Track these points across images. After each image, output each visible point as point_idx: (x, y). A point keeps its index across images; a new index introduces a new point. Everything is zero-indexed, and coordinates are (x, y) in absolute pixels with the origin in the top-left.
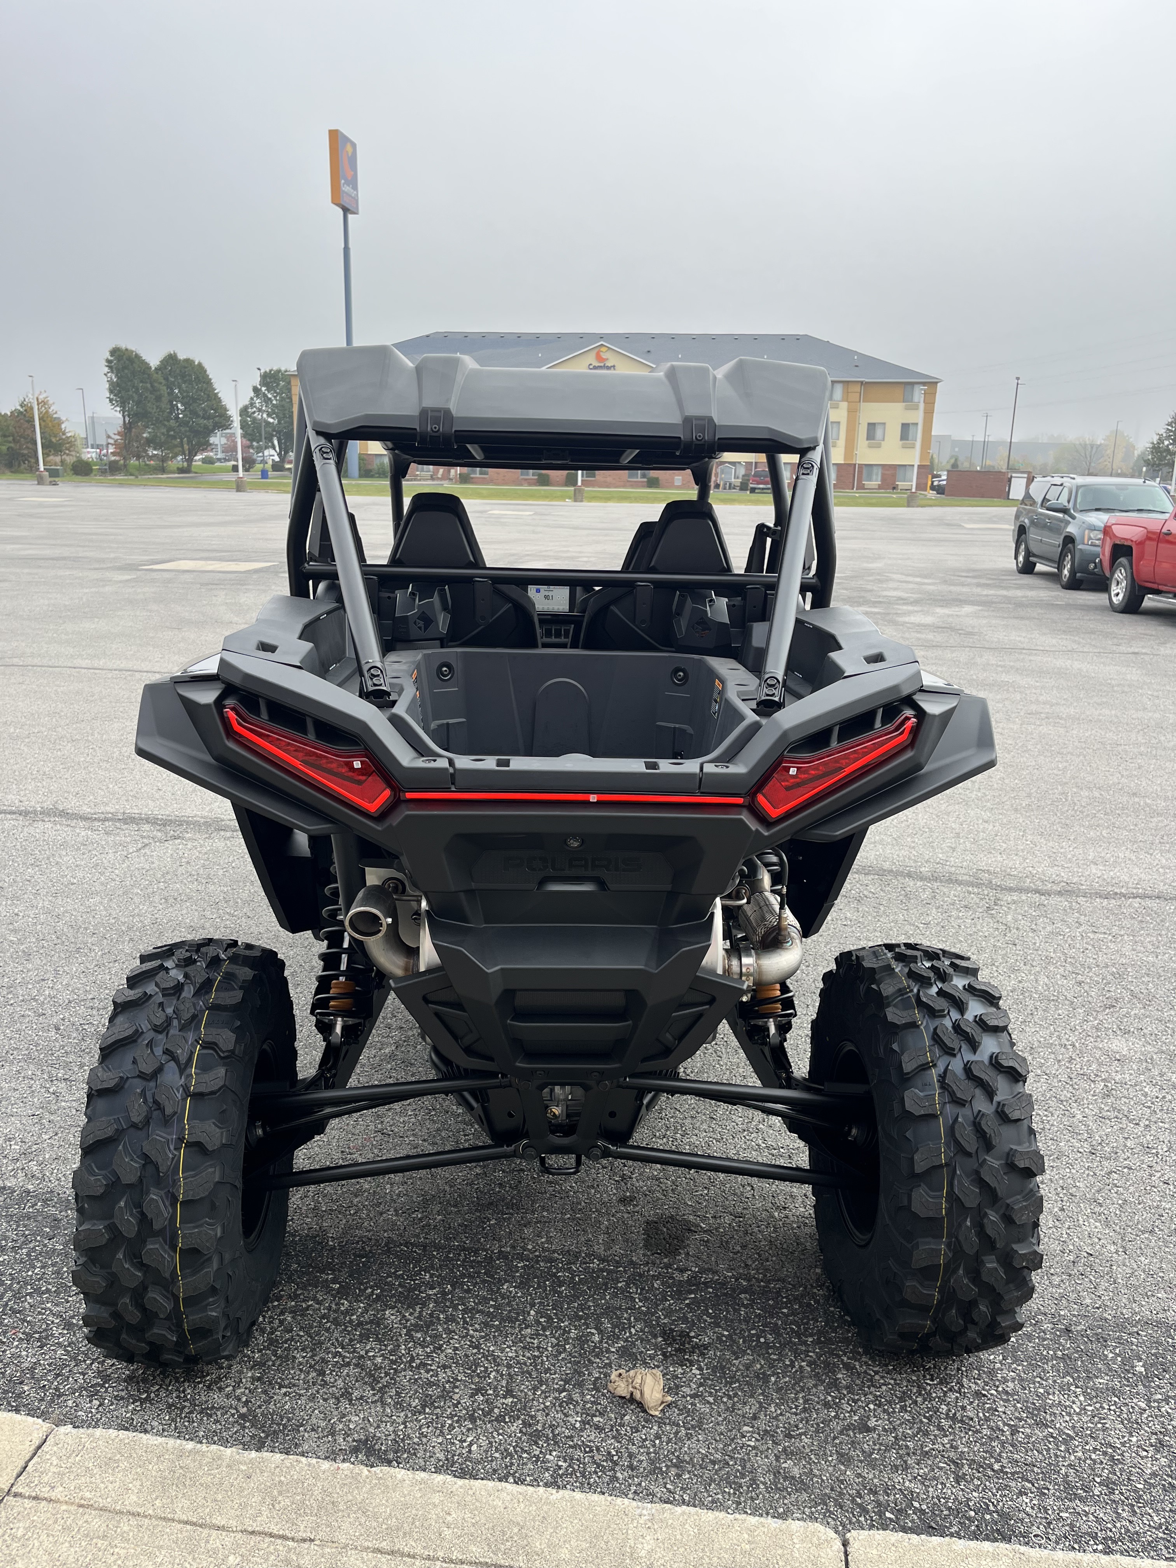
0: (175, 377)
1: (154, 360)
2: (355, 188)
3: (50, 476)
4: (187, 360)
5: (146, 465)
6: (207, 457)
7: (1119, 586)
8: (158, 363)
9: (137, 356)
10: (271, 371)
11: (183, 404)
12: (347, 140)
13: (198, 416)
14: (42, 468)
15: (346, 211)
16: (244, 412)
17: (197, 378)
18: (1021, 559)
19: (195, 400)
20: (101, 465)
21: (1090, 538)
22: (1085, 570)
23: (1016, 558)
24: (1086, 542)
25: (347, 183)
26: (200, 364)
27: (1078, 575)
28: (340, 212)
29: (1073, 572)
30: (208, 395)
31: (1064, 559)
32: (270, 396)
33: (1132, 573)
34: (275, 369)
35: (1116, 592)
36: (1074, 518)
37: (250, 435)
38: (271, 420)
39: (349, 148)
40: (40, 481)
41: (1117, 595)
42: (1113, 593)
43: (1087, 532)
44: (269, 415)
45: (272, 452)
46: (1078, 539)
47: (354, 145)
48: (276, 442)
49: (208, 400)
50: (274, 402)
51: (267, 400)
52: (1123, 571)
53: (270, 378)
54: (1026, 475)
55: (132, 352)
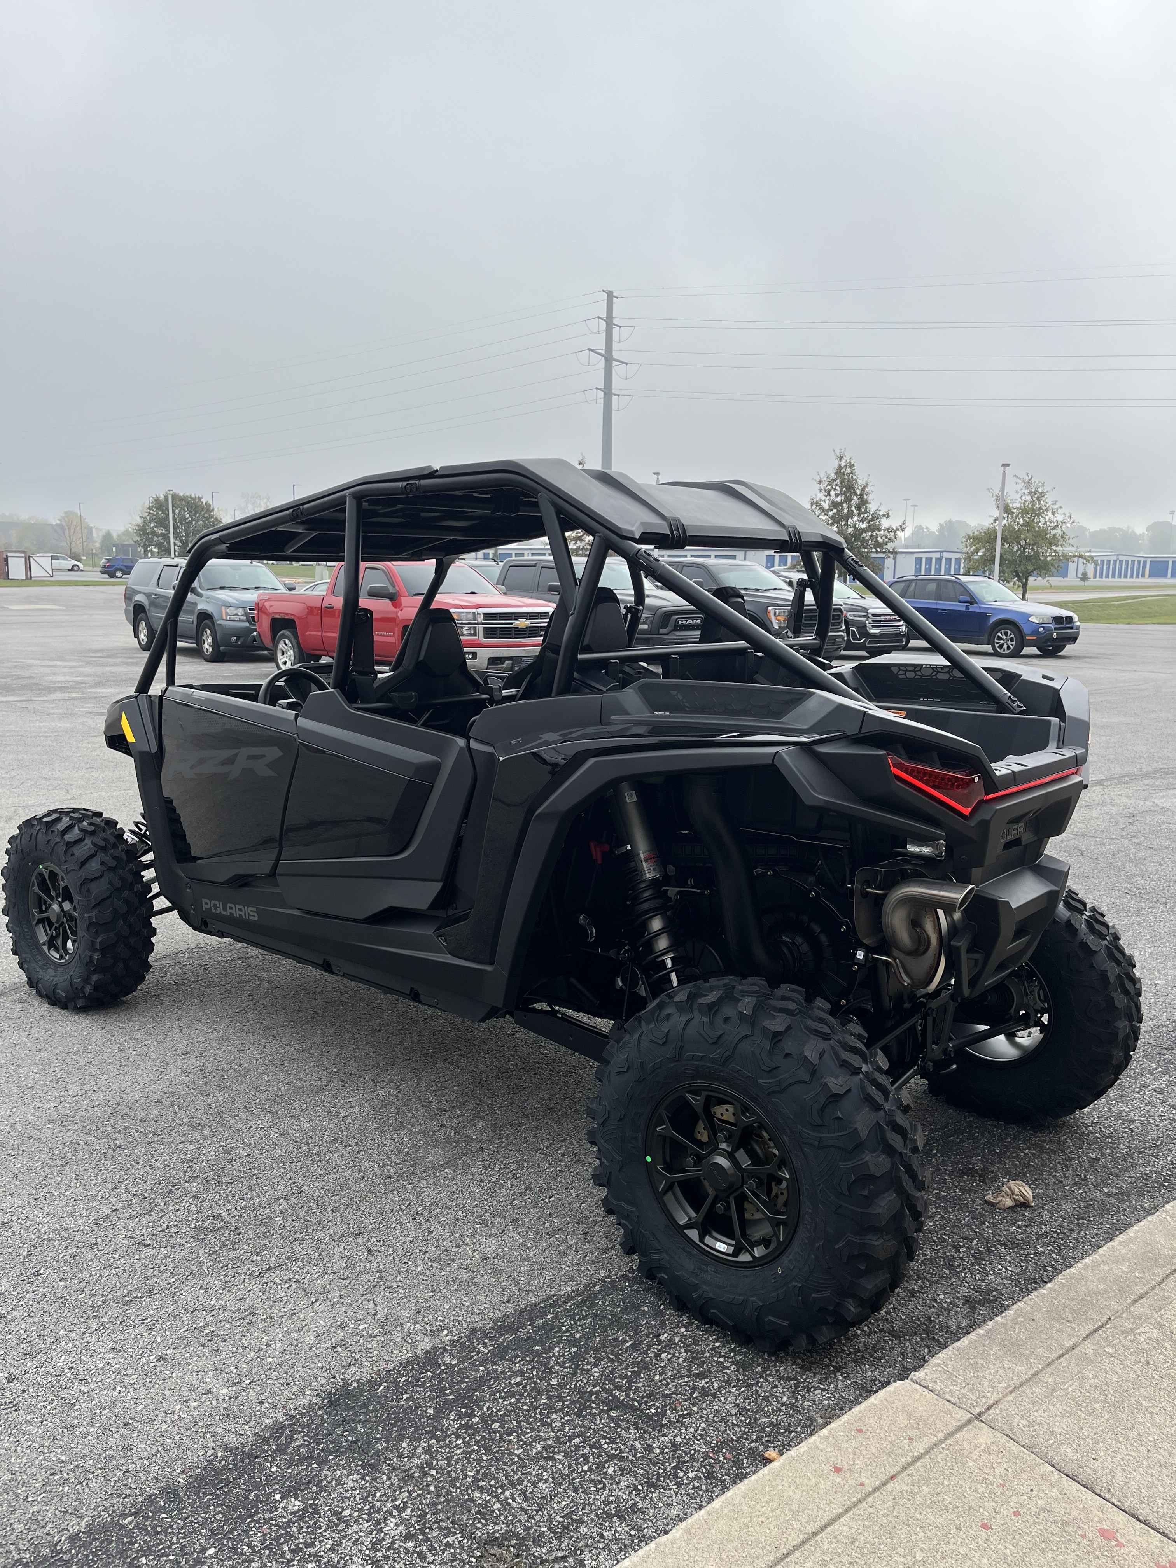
7: (285, 655)
18: (143, 636)
21: (227, 614)
22: (228, 644)
23: (136, 635)
24: (224, 618)
27: (222, 648)
29: (216, 645)
31: (202, 635)
33: (298, 643)
35: (283, 660)
36: (200, 595)
41: (285, 663)
42: (280, 663)
43: (223, 608)
46: (216, 616)
52: (287, 642)
54: (23, 555)
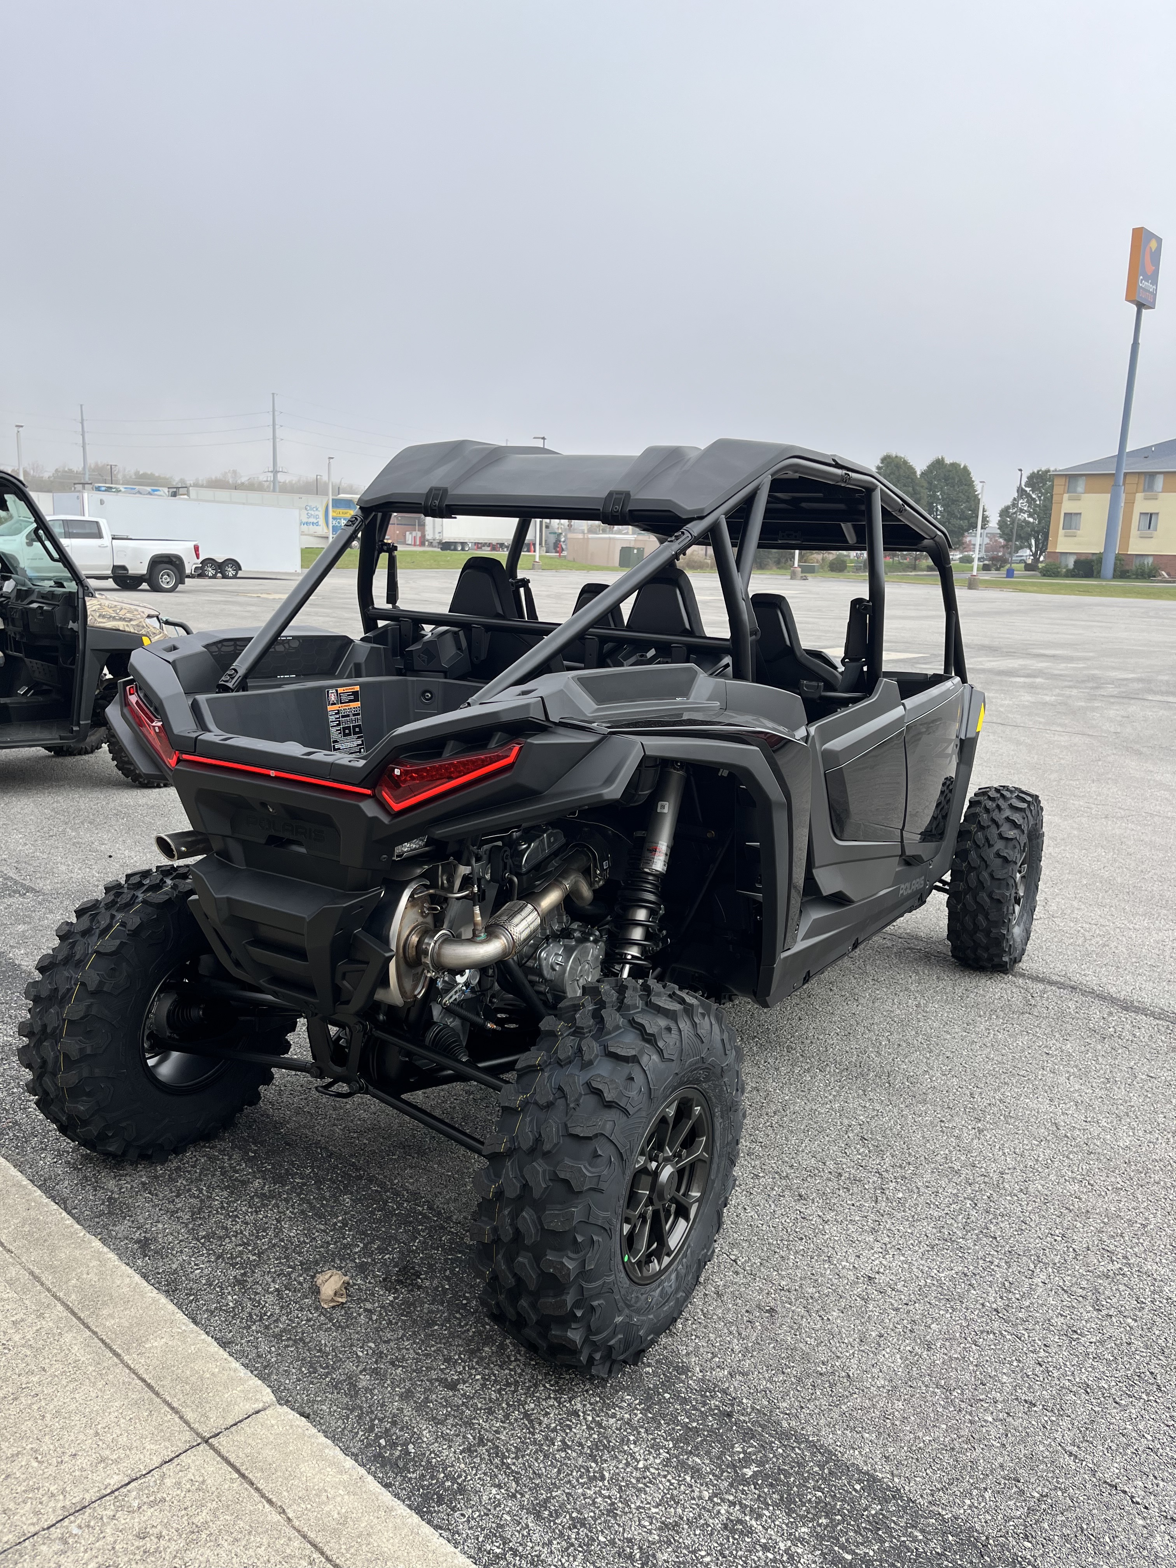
0: (939, 480)
1: (920, 466)
2: (1155, 282)
3: (802, 572)
4: (954, 465)
5: (900, 563)
6: (965, 556)
8: (925, 468)
9: (905, 463)
10: (1038, 472)
11: (942, 506)
12: (1152, 236)
13: (956, 517)
14: (796, 565)
15: (1140, 306)
16: (1004, 512)
17: (960, 481)
19: (954, 501)
20: (857, 562)
25: (1146, 279)
26: (965, 467)
28: (1135, 308)
30: (968, 497)
32: (1034, 496)
34: (1043, 469)
37: (1007, 534)
38: (1031, 520)
39: (1153, 244)
40: (793, 576)
44: (1030, 516)
45: (1028, 552)
47: (1159, 241)
48: (1033, 542)
49: (967, 501)
50: (1038, 502)
51: (1030, 500)
53: (1037, 478)
55: (901, 458)
